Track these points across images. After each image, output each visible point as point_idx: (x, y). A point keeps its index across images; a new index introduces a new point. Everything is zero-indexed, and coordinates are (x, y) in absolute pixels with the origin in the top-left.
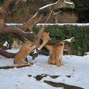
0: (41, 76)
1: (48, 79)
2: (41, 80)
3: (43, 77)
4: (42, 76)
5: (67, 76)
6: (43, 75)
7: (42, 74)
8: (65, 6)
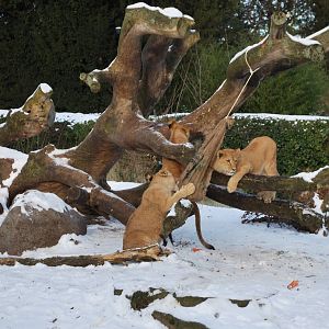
0: (147, 293)
1: (167, 306)
2: (144, 308)
3: (152, 299)
4: (151, 294)
5: (234, 302)
6: (155, 292)
7: (152, 290)
8: (288, 52)
